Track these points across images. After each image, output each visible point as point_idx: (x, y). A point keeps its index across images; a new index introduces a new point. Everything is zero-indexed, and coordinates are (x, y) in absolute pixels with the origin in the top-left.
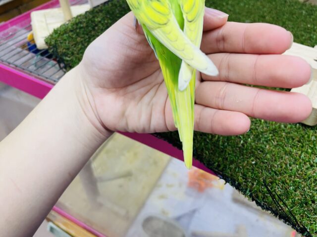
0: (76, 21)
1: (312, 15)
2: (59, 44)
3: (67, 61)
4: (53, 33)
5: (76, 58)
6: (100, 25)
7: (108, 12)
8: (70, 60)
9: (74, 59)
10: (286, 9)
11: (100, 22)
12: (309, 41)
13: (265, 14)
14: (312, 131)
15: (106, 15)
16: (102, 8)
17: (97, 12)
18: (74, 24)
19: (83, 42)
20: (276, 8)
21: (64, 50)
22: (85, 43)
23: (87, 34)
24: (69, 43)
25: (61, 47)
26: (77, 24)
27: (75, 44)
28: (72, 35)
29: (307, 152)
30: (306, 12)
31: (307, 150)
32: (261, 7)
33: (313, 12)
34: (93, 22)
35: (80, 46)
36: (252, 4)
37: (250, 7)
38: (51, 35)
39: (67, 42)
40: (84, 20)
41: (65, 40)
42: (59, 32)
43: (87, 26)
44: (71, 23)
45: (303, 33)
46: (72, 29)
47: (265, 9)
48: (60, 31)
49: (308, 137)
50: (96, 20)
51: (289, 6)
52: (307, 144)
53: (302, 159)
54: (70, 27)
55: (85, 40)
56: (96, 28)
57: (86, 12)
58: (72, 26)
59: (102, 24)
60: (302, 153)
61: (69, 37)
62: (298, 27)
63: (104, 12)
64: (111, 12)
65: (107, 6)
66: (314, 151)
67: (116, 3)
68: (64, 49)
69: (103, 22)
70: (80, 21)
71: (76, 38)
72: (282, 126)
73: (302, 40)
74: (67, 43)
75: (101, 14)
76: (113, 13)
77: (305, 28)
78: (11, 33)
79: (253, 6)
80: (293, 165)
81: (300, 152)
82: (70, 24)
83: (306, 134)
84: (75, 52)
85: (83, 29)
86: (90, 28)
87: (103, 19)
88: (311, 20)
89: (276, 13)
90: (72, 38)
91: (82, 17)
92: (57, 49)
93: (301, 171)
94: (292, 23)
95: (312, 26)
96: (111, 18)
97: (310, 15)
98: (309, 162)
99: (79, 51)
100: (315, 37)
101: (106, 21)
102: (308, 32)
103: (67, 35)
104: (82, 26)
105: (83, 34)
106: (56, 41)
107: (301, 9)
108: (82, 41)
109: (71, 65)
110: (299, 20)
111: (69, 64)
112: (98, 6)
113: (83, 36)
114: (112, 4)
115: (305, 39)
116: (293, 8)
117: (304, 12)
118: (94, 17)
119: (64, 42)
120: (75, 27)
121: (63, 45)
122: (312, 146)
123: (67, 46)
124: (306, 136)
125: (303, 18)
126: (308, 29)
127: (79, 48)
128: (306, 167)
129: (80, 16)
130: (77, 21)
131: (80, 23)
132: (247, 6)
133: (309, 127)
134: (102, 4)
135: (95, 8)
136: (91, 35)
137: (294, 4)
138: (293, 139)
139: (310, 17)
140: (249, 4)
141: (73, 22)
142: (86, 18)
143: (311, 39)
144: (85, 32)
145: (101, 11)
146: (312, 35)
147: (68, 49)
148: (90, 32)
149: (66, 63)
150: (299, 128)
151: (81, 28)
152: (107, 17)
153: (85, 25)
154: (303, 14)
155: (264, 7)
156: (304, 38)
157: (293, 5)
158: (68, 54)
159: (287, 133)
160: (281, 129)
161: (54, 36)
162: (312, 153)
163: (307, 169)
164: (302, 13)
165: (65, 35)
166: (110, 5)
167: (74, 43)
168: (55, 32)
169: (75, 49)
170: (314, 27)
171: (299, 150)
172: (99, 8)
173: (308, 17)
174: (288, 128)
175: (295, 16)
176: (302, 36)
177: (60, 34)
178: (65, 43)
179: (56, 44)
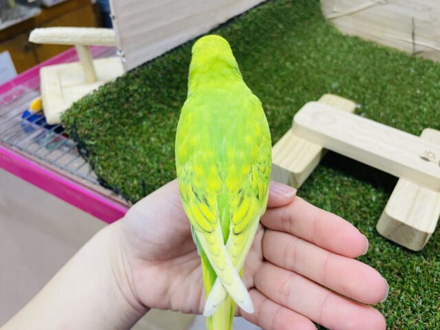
0: (103, 91)
1: (423, 74)
2: (80, 123)
3: (91, 145)
4: (71, 107)
5: (102, 141)
6: (136, 95)
7: (147, 78)
8: (94, 145)
9: (100, 144)
10: (389, 66)
11: (136, 91)
12: (417, 117)
13: (359, 73)
14: (416, 258)
15: (145, 81)
16: (138, 71)
17: (133, 78)
18: (100, 96)
19: (113, 119)
20: (374, 64)
21: (87, 132)
22: (115, 120)
23: (118, 108)
24: (93, 122)
25: (83, 126)
26: (104, 95)
27: (102, 123)
28: (98, 110)
29: (409, 291)
30: (416, 69)
31: (409, 287)
32: (353, 63)
33: (425, 70)
34: (127, 91)
35: (108, 125)
36: (341, 58)
37: (340, 62)
38: (69, 111)
39: (91, 120)
40: (114, 90)
41: (88, 117)
42: (80, 106)
43: (119, 98)
44: (97, 95)
45: (409, 103)
46: (98, 102)
47: (359, 66)
48: (82, 105)
49: (412, 268)
50: (131, 88)
51: (392, 61)
52: (410, 279)
53: (402, 303)
54: (96, 100)
55: (115, 116)
56: (131, 99)
57: (118, 79)
58: (98, 99)
59: (139, 94)
60: (402, 292)
61: (94, 113)
62: (403, 95)
63: (142, 77)
64: (151, 77)
65: (145, 68)
66: (418, 290)
67: (159, 65)
68: (86, 129)
69: (140, 91)
70: (109, 90)
71: (103, 115)
72: (377, 250)
73: (408, 115)
74: (91, 123)
75: (137, 80)
76: (154, 78)
77: (413, 96)
78: (15, 97)
79: (343, 61)
80: (390, 311)
81: (399, 291)
82: (95, 96)
83: (409, 263)
84: (102, 134)
85: (113, 102)
86: (122, 100)
87: (141, 86)
88: (422, 82)
89: (374, 72)
90: (98, 114)
91: (111, 86)
92: (76, 129)
93: (400, 320)
94: (395, 88)
95: (423, 93)
96: (151, 85)
97: (421, 74)
98: (411, 305)
99: (106, 131)
100: (425, 110)
101: (144, 90)
102: (416, 103)
103: (91, 110)
104: (111, 97)
105: (113, 108)
106: (76, 118)
107: (408, 65)
108: (111, 118)
109: (95, 151)
110: (404, 84)
111: (93, 150)
112: (134, 69)
113: (112, 111)
114: (153, 66)
115: (412, 114)
116: (396, 64)
117: (412, 71)
118: (128, 84)
119: (87, 120)
120: (102, 99)
121: (85, 124)
122: (416, 282)
123: (90, 126)
124: (408, 266)
125: (410, 80)
126: (417, 98)
127: (106, 128)
128: (406, 314)
129: (109, 83)
130: (105, 92)
131: (110, 93)
132: (335, 61)
133: (412, 252)
134: (139, 67)
135: (130, 72)
136: (124, 109)
137: (398, 58)
138: (391, 271)
139: (420, 79)
140: (338, 58)
141: (99, 94)
142: (117, 86)
143: (421, 114)
144: (116, 106)
145: (137, 76)
146: (421, 107)
147: (92, 129)
148: (123, 104)
149: (88, 148)
150: (400, 254)
151: (110, 100)
152: (145, 84)
153: (115, 96)
154: (411, 74)
155: (358, 62)
156: (410, 111)
157: (397, 60)
158: (91, 136)
159: (383, 261)
160: (376, 255)
161: (74, 112)
162: (415, 293)
163: (408, 317)
164: (409, 72)
165: (88, 111)
166: (151, 68)
167: (100, 121)
168: (75, 105)
169: (101, 129)
170: (425, 94)
171: (398, 288)
172: (136, 72)
173: (417, 77)
174: (384, 252)
175: (399, 77)
176: (409, 108)
177: (81, 109)
178: (89, 122)
179: (75, 122)
